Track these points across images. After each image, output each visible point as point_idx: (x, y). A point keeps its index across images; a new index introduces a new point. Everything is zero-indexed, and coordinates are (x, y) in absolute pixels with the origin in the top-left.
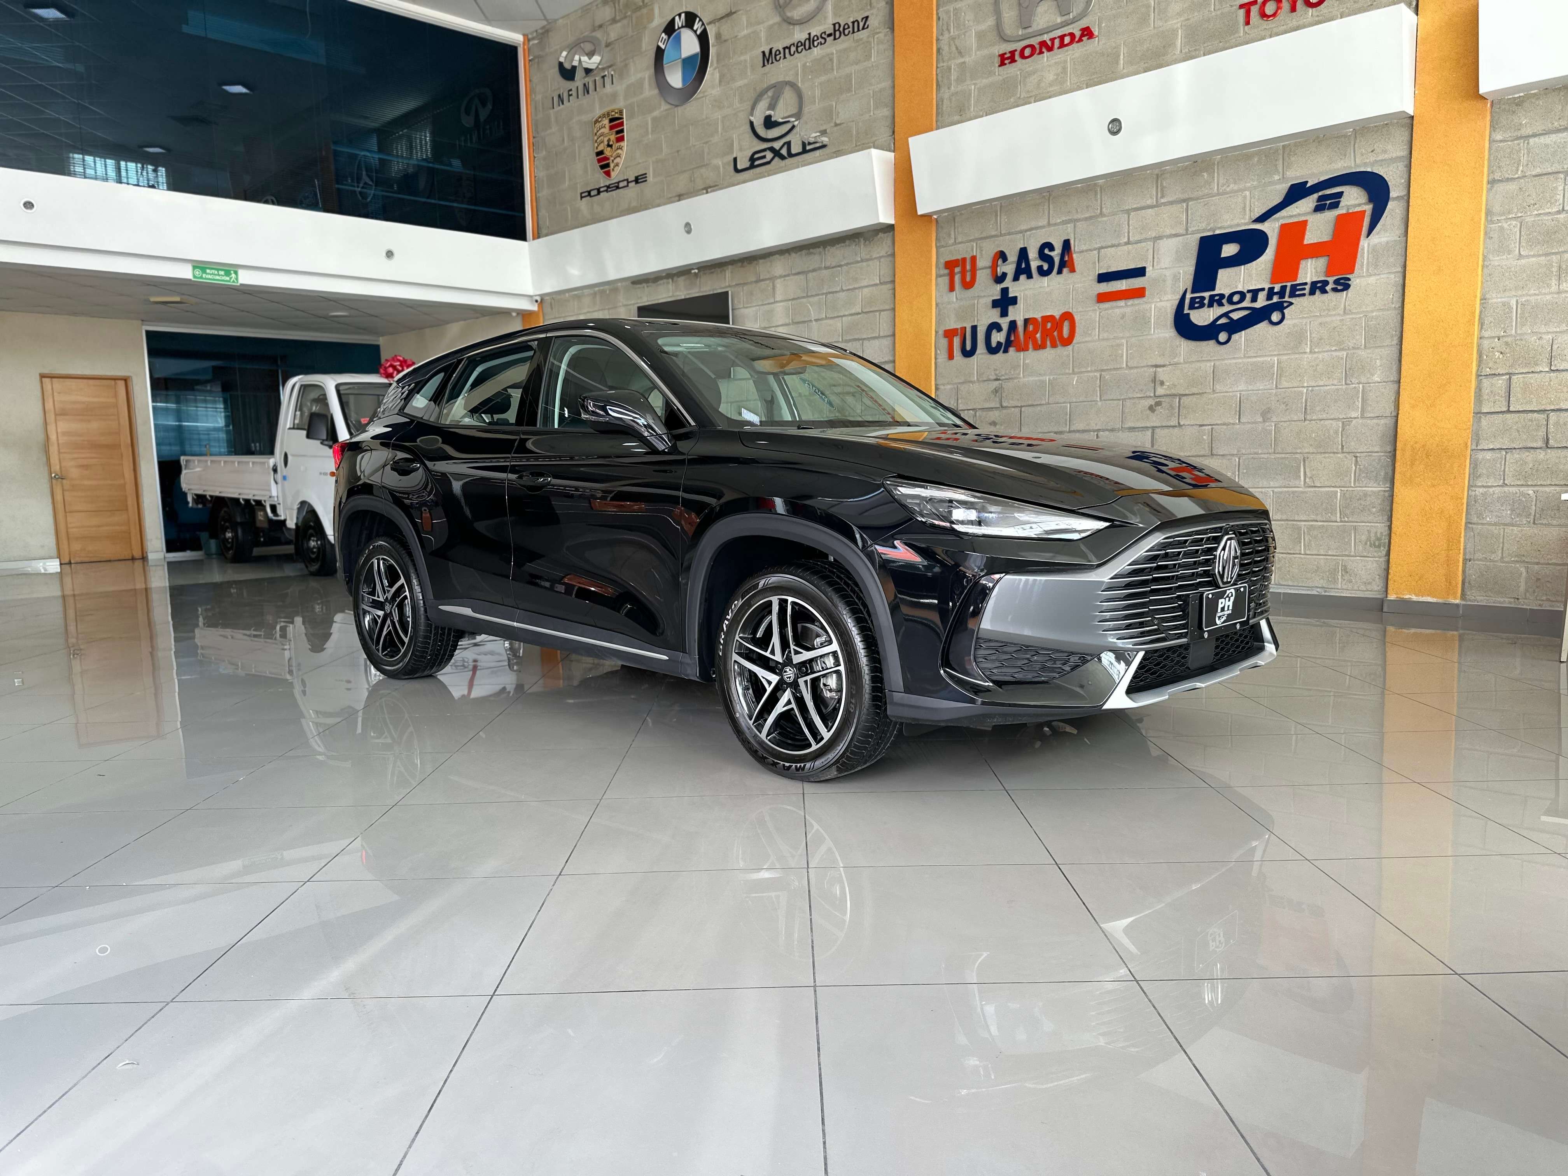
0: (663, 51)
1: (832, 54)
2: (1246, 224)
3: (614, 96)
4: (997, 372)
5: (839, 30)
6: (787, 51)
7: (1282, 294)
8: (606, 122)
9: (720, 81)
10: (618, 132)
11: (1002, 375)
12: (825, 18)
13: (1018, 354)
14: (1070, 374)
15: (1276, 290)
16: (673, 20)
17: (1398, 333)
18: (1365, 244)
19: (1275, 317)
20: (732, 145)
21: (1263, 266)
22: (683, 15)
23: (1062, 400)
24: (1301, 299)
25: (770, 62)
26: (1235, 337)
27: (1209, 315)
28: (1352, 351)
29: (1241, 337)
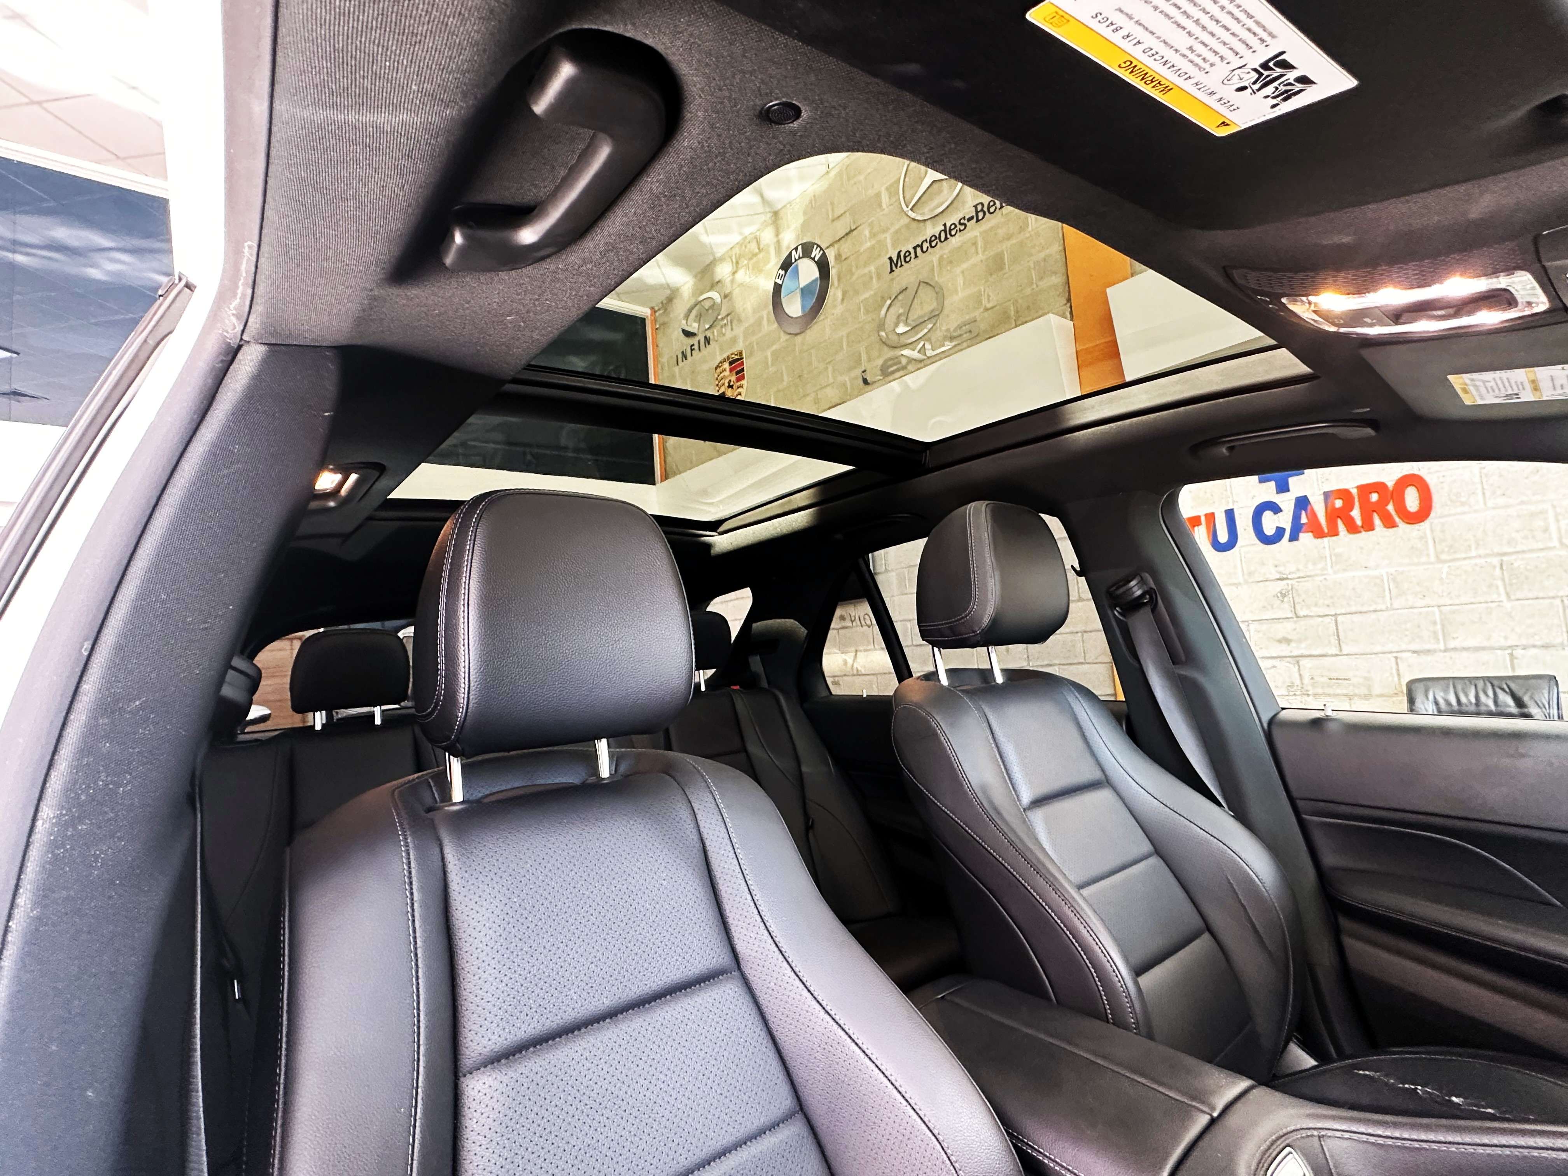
0: (781, 286)
1: (976, 237)
3: (734, 340)
4: (1282, 569)
5: (982, 210)
6: (919, 249)
8: (726, 366)
9: (843, 300)
10: (737, 373)
11: (1292, 573)
12: (964, 203)
13: (1318, 541)
14: (1432, 563)
16: (791, 253)
20: (860, 356)
22: (800, 248)
23: (1422, 603)
25: (899, 264)
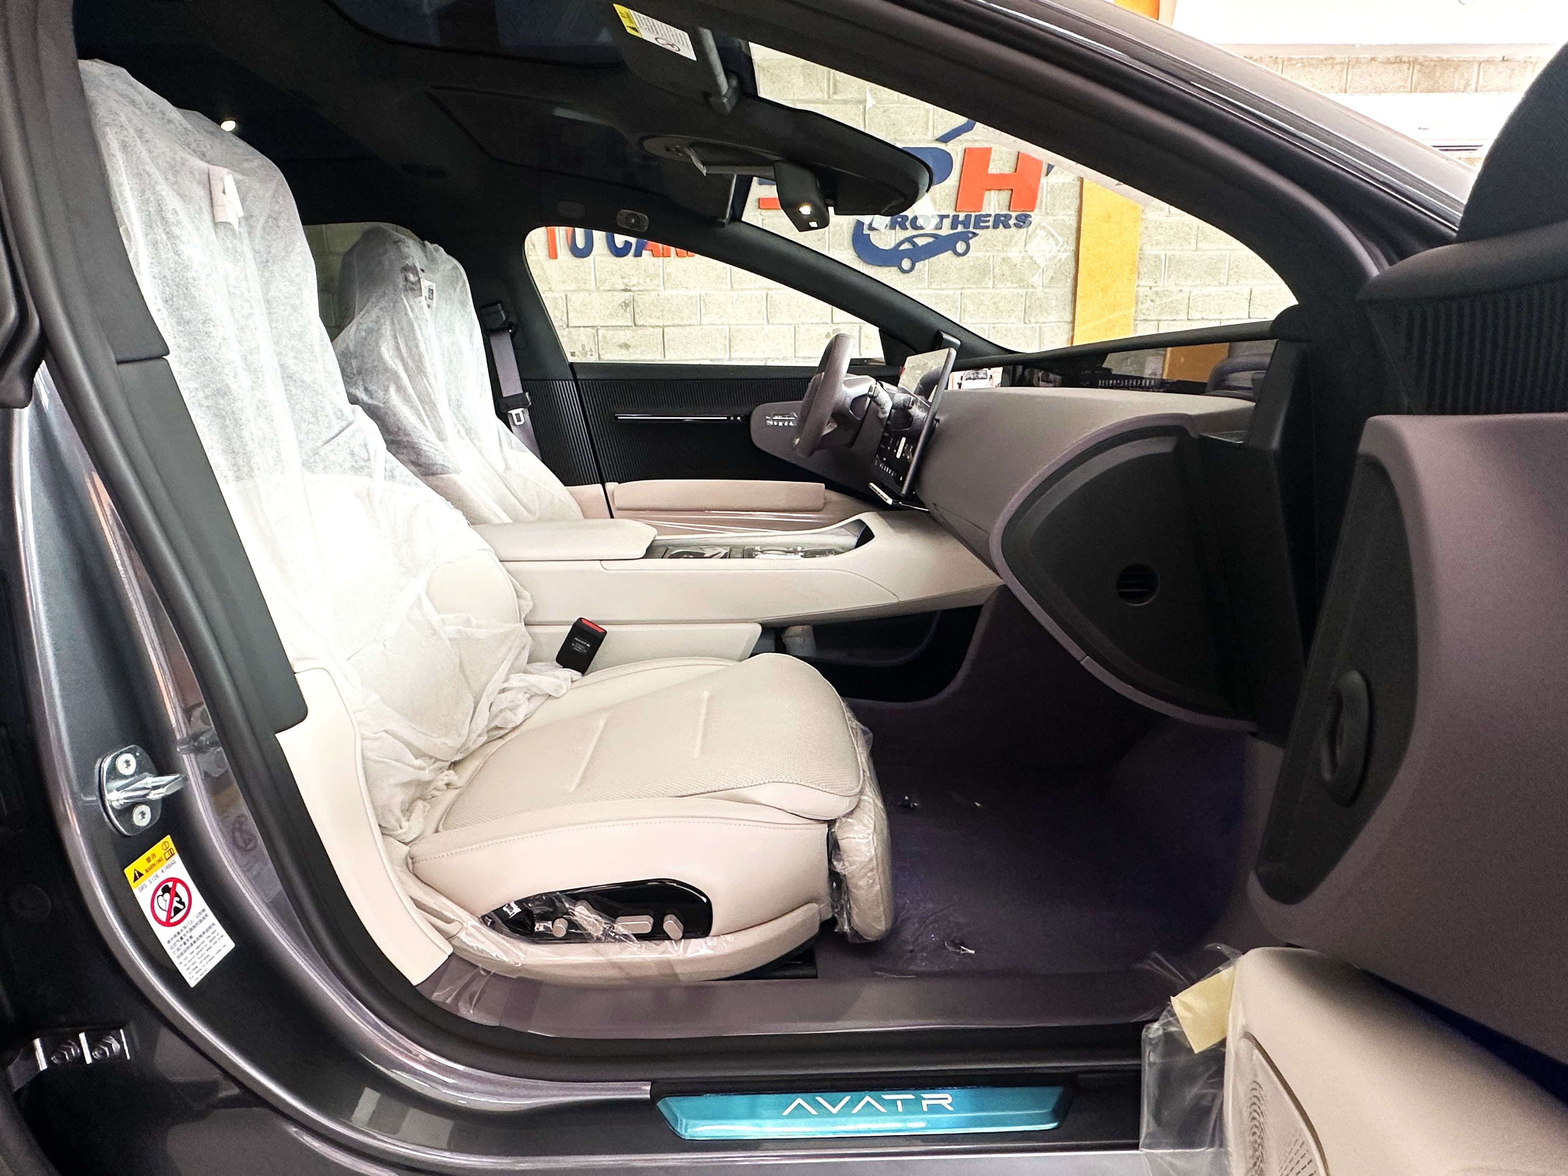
2: (929, 142)
4: (626, 281)
7: (966, 224)
11: (634, 285)
13: (656, 260)
14: (727, 290)
15: (960, 219)
17: (1072, 276)
18: (1043, 180)
19: (960, 247)
21: (947, 191)
23: (719, 322)
24: (985, 231)
26: (919, 265)
27: (891, 239)
28: (1030, 290)
29: (925, 266)
